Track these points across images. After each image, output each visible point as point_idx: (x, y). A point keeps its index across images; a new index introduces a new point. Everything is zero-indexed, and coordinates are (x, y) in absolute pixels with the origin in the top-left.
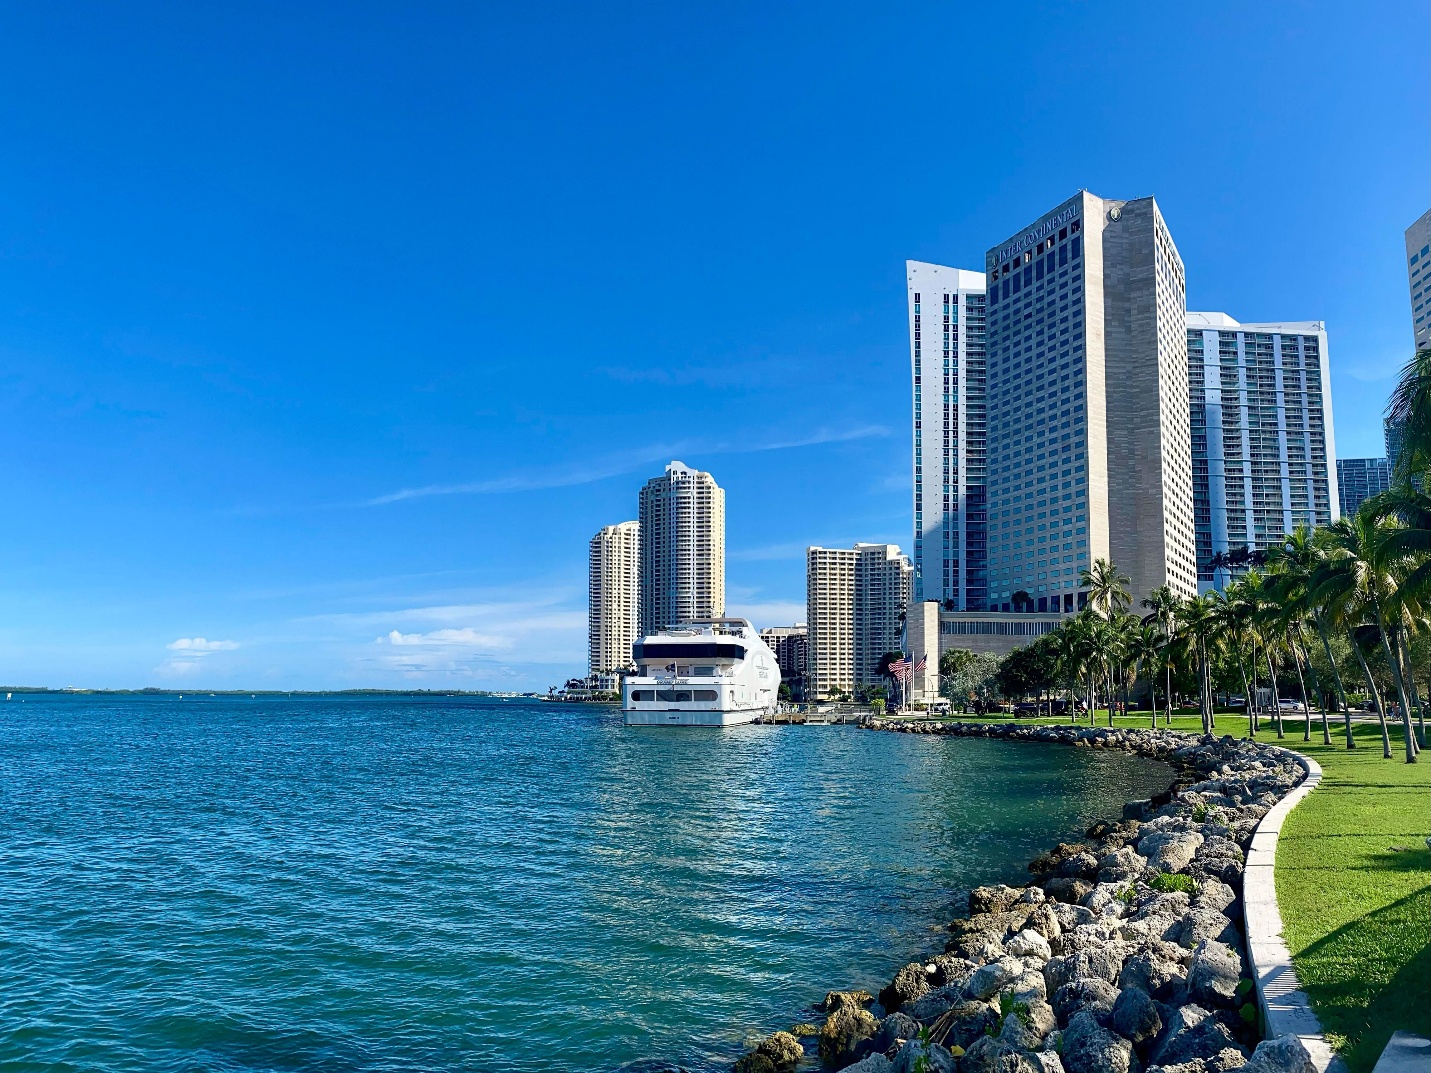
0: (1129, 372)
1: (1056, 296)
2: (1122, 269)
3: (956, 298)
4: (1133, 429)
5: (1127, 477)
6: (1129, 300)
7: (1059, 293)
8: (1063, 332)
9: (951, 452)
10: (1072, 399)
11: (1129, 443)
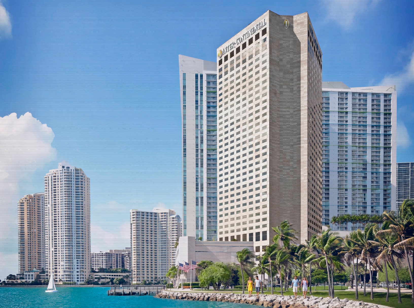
0: (292, 114)
1: (253, 72)
2: (289, 56)
3: (202, 76)
4: (293, 145)
5: (289, 171)
6: (292, 73)
7: (255, 70)
8: (257, 93)
9: (199, 160)
10: (261, 129)
11: (291, 153)
